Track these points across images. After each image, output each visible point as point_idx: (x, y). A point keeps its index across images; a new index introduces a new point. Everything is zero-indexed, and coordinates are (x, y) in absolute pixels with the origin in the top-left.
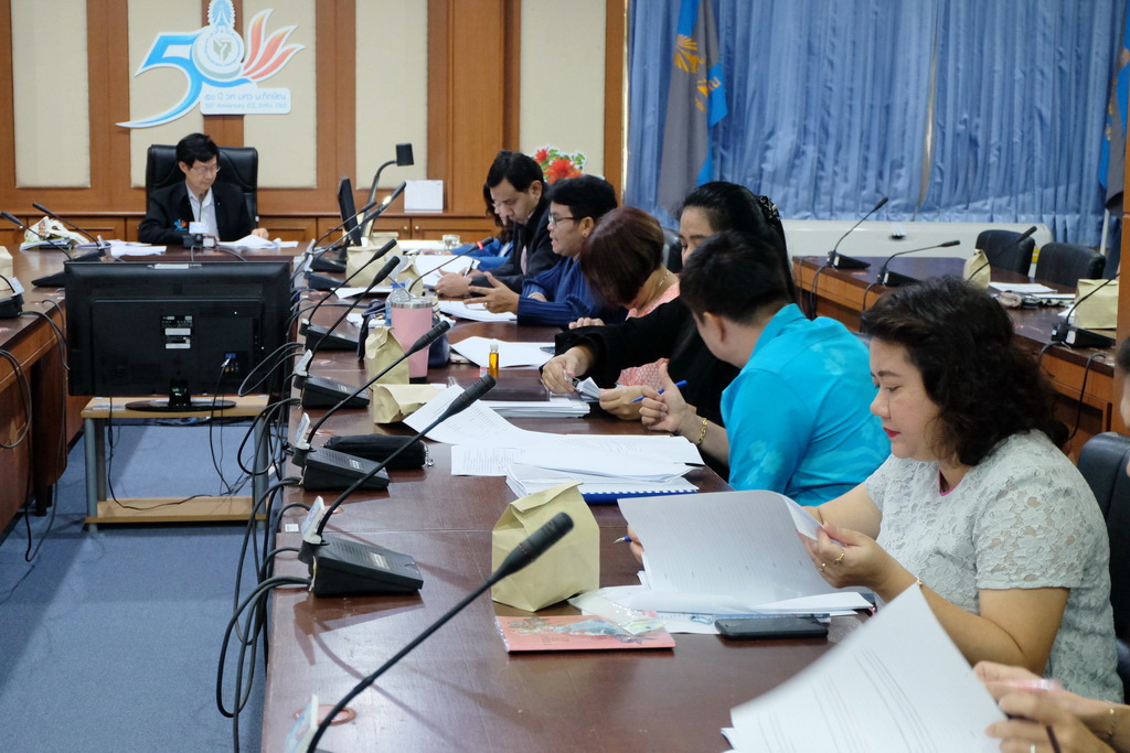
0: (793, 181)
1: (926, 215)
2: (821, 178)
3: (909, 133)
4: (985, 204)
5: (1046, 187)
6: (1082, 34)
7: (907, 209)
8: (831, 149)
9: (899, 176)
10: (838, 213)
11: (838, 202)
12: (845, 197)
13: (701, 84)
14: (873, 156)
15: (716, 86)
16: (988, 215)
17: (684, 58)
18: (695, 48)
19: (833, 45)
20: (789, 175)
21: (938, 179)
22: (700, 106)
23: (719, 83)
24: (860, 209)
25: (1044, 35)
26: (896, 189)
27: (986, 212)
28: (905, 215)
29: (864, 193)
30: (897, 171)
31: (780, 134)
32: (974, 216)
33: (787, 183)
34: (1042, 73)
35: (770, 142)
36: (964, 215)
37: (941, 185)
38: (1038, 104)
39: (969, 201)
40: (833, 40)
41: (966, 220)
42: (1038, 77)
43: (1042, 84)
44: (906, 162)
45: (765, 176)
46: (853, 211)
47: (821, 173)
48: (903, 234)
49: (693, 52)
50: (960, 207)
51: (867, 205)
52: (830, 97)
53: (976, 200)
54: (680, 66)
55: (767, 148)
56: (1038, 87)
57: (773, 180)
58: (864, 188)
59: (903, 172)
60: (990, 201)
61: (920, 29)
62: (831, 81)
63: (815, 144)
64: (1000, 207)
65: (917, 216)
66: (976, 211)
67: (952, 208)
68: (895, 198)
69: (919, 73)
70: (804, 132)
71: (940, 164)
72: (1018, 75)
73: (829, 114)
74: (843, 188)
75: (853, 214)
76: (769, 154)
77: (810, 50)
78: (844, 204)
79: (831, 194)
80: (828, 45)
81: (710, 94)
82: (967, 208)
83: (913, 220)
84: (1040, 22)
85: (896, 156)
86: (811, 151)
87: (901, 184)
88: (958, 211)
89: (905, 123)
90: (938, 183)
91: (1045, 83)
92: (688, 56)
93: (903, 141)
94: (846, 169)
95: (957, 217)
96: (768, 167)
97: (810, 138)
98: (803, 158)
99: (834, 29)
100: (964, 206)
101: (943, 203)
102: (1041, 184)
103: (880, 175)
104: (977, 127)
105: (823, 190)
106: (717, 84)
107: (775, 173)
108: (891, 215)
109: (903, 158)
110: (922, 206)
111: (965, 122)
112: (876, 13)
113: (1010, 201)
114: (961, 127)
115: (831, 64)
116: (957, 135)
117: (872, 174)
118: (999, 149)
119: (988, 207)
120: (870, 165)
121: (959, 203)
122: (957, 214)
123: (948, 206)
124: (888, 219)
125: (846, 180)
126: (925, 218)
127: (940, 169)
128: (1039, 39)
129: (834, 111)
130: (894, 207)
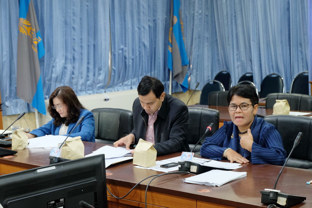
0: (63, 81)
1: (109, 89)
2: (73, 78)
3: (103, 56)
4: (129, 82)
5: (148, 73)
6: (155, 12)
7: (103, 87)
8: (77, 65)
9: (100, 74)
10: (79, 92)
11: (79, 88)
12: (82, 85)
13: (34, 40)
14: (91, 67)
15: (39, 41)
16: (130, 87)
17: (25, 29)
18: (30, 24)
19: (74, 20)
20: (62, 78)
21: (113, 74)
22: (35, 50)
23: (41, 39)
24: (87, 89)
25: (143, 12)
26: (99, 80)
27: (129, 85)
28: (102, 90)
29: (88, 83)
30: (100, 72)
31: (57, 60)
32: (126, 88)
33: (61, 82)
34: (144, 28)
35: (54, 65)
36: (122, 88)
37: (114, 76)
38: (143, 40)
39: (124, 81)
40: (74, 18)
41: (124, 89)
42: (142, 29)
43: (144, 32)
44: (102, 68)
45: (53, 80)
46: (84, 91)
47: (73, 76)
48: (109, 98)
49: (28, 26)
50: (121, 84)
51: (89, 88)
52: (74, 43)
53: (126, 81)
54: (23, 33)
55: (53, 67)
56: (143, 33)
57: (56, 81)
58: (88, 80)
59: (101, 72)
60: (130, 80)
61: (104, 12)
62: (74, 36)
63: (71, 63)
64: (134, 83)
65: (106, 90)
66: (126, 85)
67: (118, 85)
68: (99, 83)
69: (105, 30)
70: (66, 59)
71: (113, 67)
72: (136, 29)
73: (74, 50)
74: (81, 81)
75: (85, 92)
76: (54, 69)
77: (66, 23)
78: (81, 88)
79: (77, 84)
80: (72, 20)
81: (38, 44)
82: (123, 84)
83: (105, 92)
84: (141, 7)
85: (100, 66)
86: (69, 67)
87: (101, 77)
88: (120, 86)
89: (101, 52)
90: (113, 76)
91: (145, 31)
92: (26, 27)
93: (101, 59)
94: (82, 73)
95: (120, 89)
96: (54, 76)
97: (69, 61)
98: (66, 70)
99: (74, 14)
100: (122, 84)
101: (115, 84)
102: (146, 72)
103: (94, 75)
104: (126, 51)
105: (74, 83)
106: (40, 40)
107: (57, 78)
108: (97, 91)
109: (101, 66)
110: (108, 85)
111: (122, 49)
112: (87, 6)
113: (136, 80)
114: (120, 52)
115: (74, 28)
116: (119, 55)
117: (91, 74)
118: (133, 59)
119: (130, 83)
120: (90, 70)
121: (120, 83)
122: (120, 87)
123: (116, 85)
124: (97, 93)
125: (82, 78)
126: (109, 90)
127: (114, 70)
128: (142, 14)
129: (76, 48)
130: (99, 87)
